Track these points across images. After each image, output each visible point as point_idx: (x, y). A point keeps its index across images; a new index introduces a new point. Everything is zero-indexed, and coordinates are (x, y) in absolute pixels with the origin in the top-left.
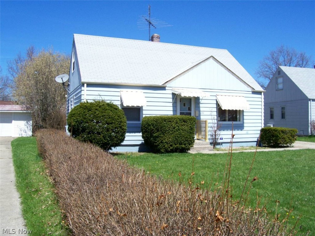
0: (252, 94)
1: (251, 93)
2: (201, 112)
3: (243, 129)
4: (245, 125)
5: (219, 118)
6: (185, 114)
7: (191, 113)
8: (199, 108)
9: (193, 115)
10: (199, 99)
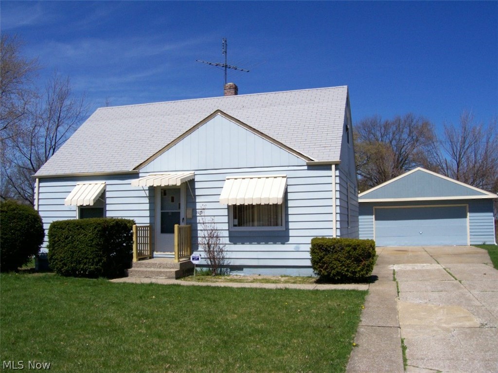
0: (308, 169)
1: (306, 168)
2: (197, 211)
3: (288, 241)
4: (291, 233)
5: (235, 220)
6: (170, 214)
7: (179, 212)
8: (195, 203)
9: (182, 215)
10: (194, 189)
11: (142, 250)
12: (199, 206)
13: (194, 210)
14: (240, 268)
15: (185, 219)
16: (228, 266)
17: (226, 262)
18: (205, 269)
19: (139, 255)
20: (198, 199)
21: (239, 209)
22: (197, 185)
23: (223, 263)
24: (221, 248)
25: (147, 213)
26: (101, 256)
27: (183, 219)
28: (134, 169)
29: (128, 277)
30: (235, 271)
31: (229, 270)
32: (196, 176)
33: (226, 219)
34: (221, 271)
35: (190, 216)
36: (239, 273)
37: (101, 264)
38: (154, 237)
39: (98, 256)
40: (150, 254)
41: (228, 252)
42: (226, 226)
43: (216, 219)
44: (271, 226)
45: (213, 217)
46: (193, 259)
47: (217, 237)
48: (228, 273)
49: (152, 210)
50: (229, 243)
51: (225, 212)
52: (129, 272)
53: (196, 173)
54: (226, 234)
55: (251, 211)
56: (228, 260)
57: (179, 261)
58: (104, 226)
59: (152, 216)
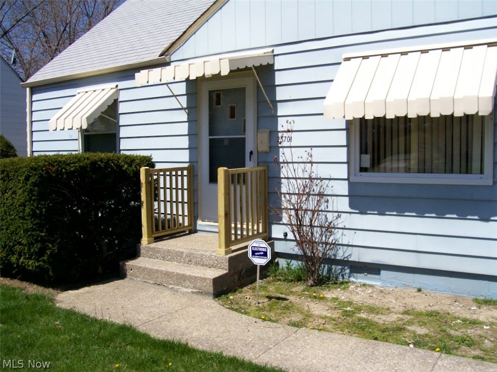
2: (280, 135)
5: (363, 156)
6: (226, 143)
7: (244, 139)
8: (275, 117)
9: (249, 147)
10: (272, 87)
11: (178, 215)
12: (282, 124)
13: (273, 133)
14: (374, 269)
15: (255, 154)
16: (344, 263)
17: (341, 254)
18: (295, 264)
19: (157, 229)
20: (282, 110)
21: (373, 127)
22: (280, 78)
23: (335, 255)
24: (330, 220)
25: (185, 142)
26: (43, 241)
27: (251, 153)
28: (161, 55)
29: (126, 279)
30: (362, 275)
31: (348, 271)
32: (276, 57)
33: (342, 155)
34: (330, 270)
35: (264, 147)
36: (369, 279)
37: (45, 258)
38: (197, 190)
39: (37, 241)
40: (190, 225)
41: (345, 232)
42: (342, 171)
43: (318, 155)
44: (452, 172)
45: (308, 149)
46: (254, 253)
47: (321, 195)
48: (346, 277)
49: (193, 135)
50: (349, 210)
51: (341, 138)
52: (127, 268)
53: (277, 50)
54: (343, 188)
55: (402, 139)
56: (345, 248)
57: (227, 253)
58: (47, 172)
59: (193, 148)
